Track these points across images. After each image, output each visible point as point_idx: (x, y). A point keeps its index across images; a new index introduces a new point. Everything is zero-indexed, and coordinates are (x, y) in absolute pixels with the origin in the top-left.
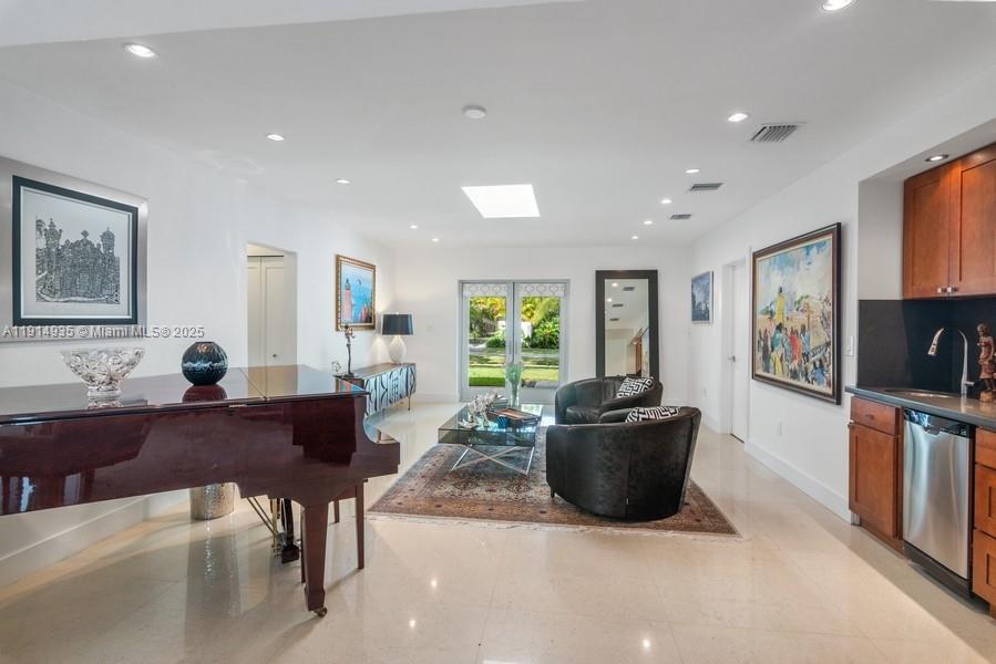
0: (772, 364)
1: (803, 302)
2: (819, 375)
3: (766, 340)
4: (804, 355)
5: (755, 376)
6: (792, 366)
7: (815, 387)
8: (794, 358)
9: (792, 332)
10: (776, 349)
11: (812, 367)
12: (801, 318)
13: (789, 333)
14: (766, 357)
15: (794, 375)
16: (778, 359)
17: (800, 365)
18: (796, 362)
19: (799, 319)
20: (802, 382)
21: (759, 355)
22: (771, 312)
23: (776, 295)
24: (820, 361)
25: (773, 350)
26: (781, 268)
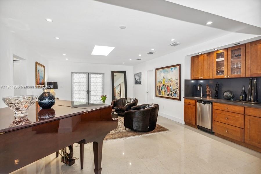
0: (161, 93)
1: (170, 80)
2: (175, 95)
3: (159, 88)
4: (171, 91)
5: (156, 96)
6: (167, 93)
7: (174, 97)
8: (168, 92)
9: (167, 86)
10: (163, 90)
11: (173, 93)
12: (170, 83)
13: (166, 86)
14: (160, 91)
15: (168, 95)
16: (163, 92)
17: (170, 93)
18: (168, 93)
19: (169, 84)
20: (170, 96)
21: (157, 91)
22: (161, 82)
23: (162, 78)
24: (175, 92)
25: (162, 90)
26: (164, 72)
